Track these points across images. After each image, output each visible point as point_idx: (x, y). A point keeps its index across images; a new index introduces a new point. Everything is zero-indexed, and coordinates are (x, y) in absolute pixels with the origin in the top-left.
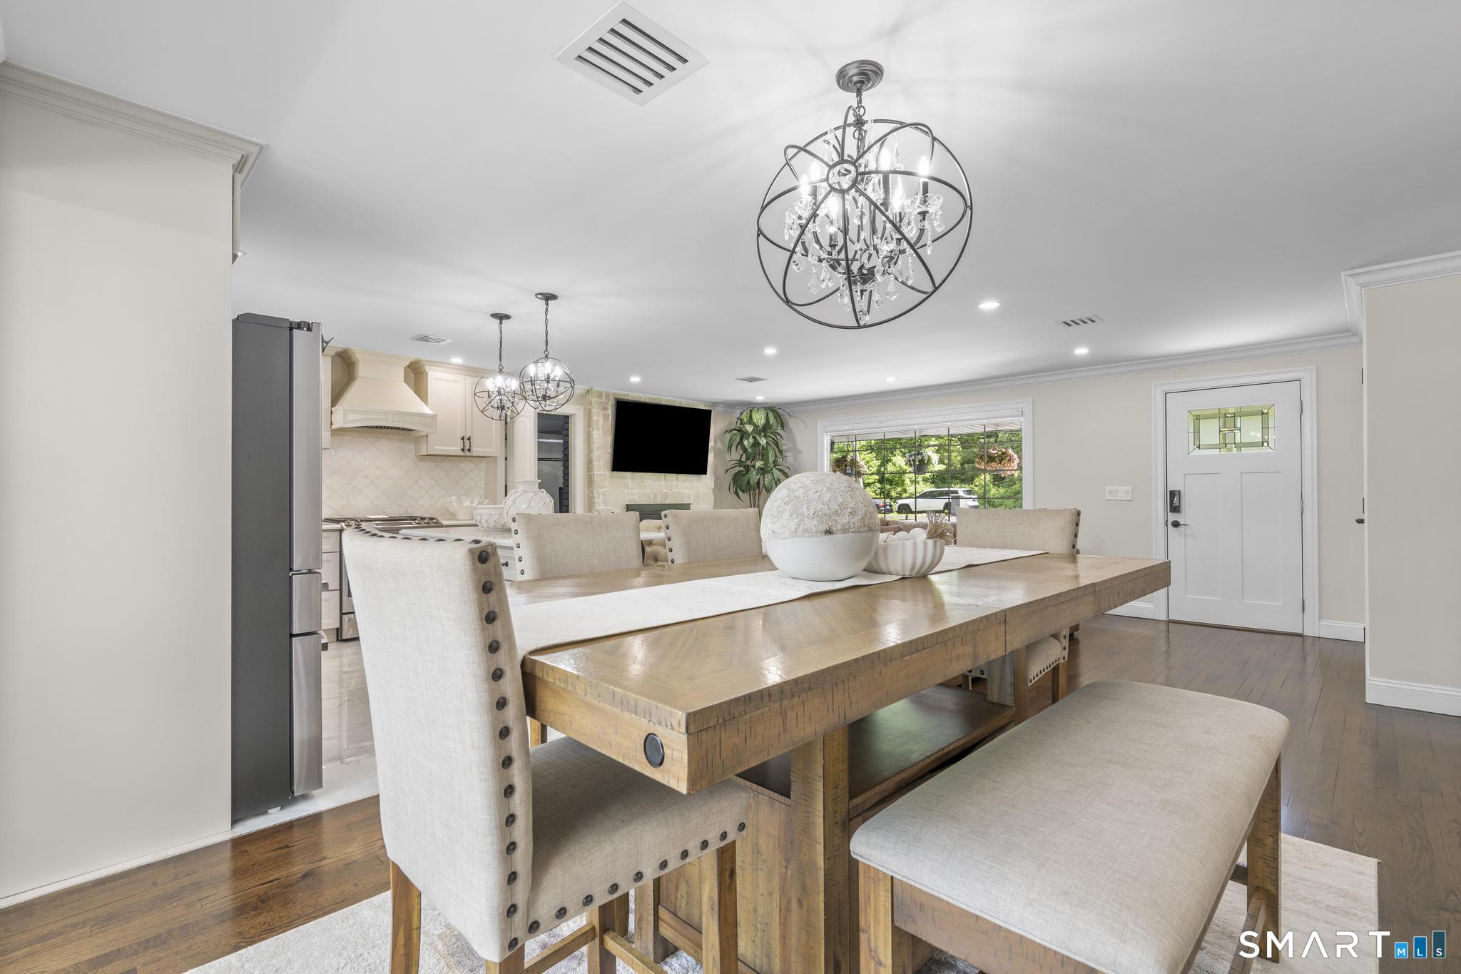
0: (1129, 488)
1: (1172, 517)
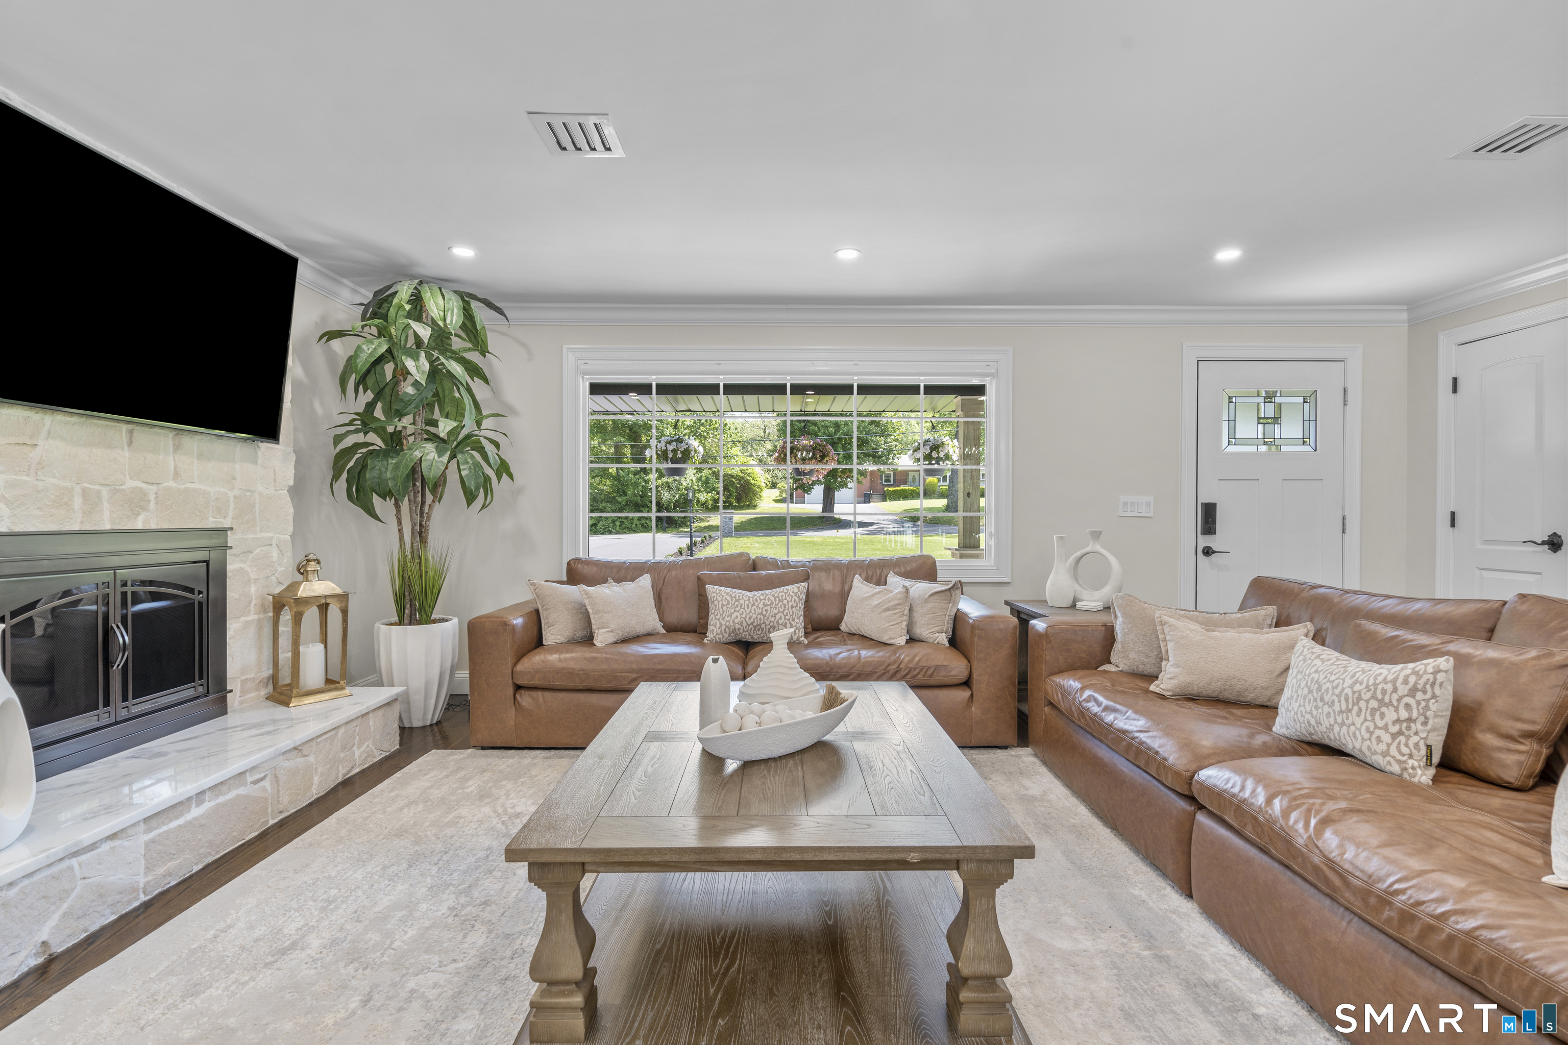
0: (1151, 499)
1: (1205, 541)
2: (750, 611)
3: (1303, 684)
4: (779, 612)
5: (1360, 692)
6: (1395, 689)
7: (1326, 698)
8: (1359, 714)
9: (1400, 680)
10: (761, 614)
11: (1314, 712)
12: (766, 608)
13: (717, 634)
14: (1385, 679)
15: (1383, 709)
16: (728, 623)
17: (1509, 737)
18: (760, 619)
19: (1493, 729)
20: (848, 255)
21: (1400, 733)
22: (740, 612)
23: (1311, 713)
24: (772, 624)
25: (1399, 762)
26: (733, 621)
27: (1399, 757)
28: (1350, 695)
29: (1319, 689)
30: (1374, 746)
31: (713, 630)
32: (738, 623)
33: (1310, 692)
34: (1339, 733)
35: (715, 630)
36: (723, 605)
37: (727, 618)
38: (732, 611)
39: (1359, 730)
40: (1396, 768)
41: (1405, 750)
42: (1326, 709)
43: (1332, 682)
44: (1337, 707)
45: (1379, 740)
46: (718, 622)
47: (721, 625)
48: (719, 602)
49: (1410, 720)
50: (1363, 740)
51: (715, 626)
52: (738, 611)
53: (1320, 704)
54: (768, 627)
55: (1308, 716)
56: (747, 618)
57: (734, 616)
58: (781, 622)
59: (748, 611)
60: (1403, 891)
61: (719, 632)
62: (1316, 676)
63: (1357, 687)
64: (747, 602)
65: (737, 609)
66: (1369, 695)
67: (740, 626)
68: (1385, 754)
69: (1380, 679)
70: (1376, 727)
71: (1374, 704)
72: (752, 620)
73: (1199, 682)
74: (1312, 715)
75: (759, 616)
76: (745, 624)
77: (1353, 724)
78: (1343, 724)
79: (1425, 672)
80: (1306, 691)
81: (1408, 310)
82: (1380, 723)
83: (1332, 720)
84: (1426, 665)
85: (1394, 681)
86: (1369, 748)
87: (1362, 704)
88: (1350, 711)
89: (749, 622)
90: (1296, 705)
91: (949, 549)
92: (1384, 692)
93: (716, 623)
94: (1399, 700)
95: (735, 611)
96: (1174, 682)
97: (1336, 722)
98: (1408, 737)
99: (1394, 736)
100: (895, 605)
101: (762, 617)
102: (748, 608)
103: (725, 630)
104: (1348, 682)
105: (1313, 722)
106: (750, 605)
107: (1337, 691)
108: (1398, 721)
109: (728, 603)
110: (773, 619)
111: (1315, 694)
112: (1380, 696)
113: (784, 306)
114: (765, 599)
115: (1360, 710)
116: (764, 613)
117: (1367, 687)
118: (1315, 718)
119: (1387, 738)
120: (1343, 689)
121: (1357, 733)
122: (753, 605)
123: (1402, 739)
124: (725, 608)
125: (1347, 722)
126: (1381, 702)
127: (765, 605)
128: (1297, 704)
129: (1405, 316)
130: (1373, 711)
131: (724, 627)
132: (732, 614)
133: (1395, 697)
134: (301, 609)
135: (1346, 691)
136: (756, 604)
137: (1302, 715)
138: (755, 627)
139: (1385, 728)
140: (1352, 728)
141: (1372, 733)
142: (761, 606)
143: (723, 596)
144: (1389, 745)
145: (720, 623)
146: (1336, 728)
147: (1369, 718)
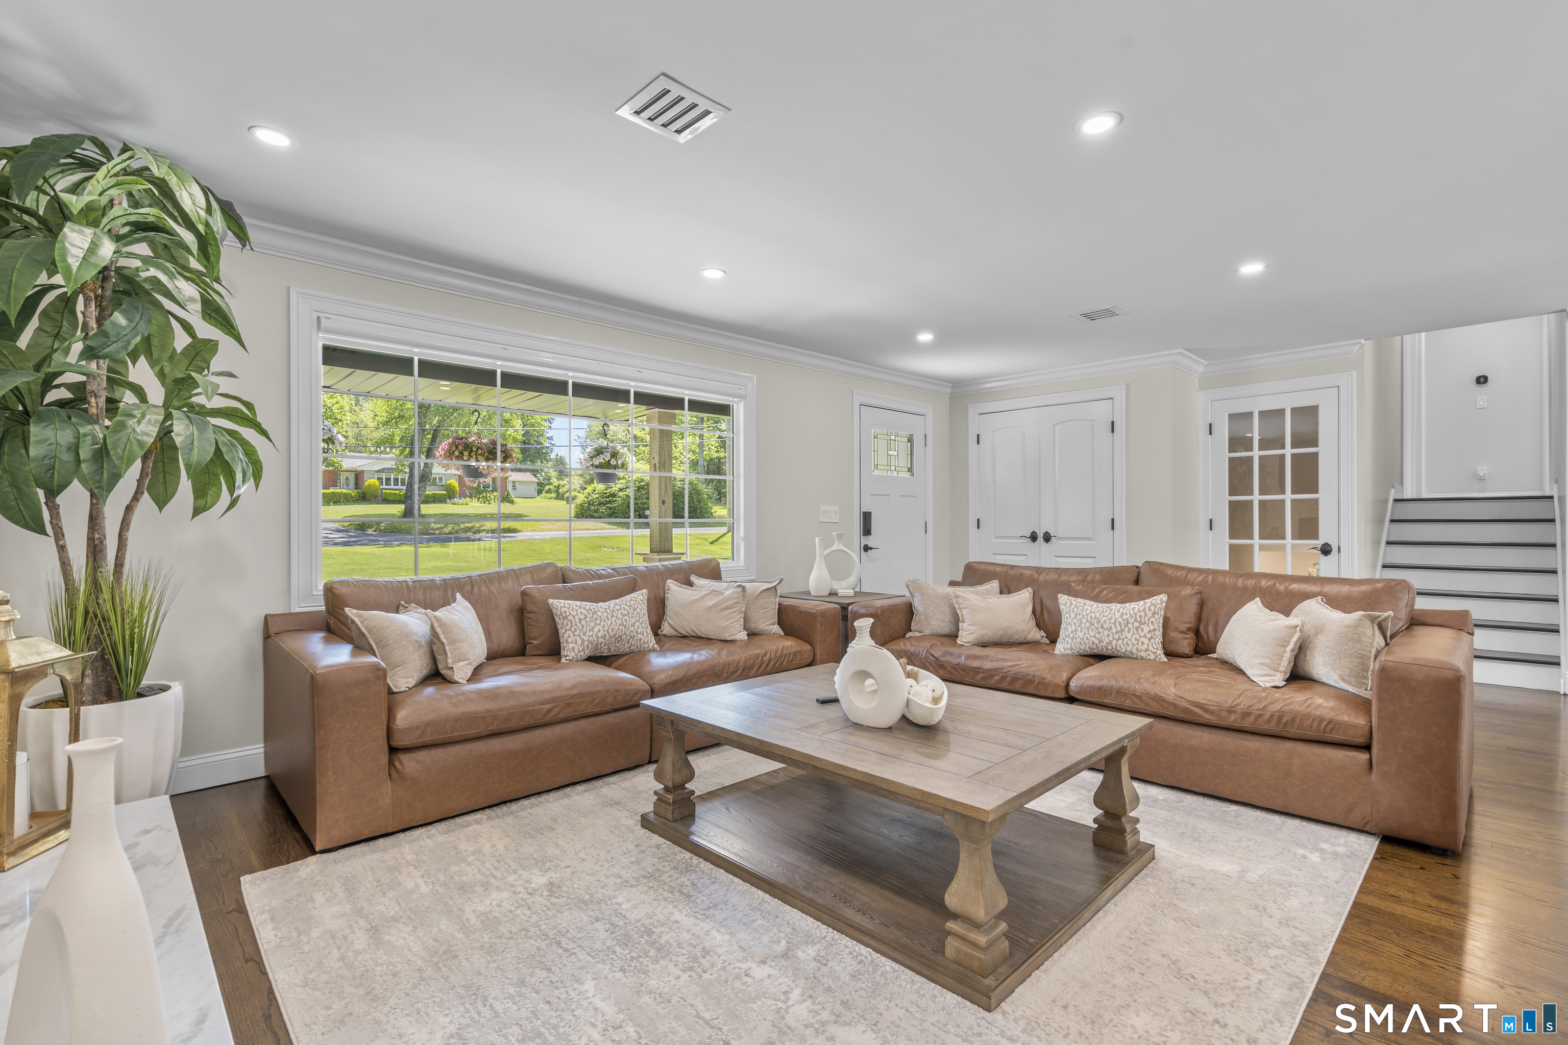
0: (837, 508)
1: (865, 541)
2: (612, 623)
3: (1084, 621)
4: (636, 621)
5: (1127, 619)
6: (1146, 615)
7: (1106, 626)
8: (1129, 631)
9: (1147, 610)
10: (622, 624)
11: (1097, 636)
12: (624, 618)
13: (579, 652)
14: (1139, 610)
15: (1142, 626)
16: (591, 638)
17: (1183, 632)
18: (622, 630)
19: (1176, 629)
20: (713, 274)
21: (1152, 638)
22: (602, 625)
23: (1095, 636)
24: (632, 633)
25: (1154, 653)
26: (596, 635)
27: (1154, 650)
28: (1122, 621)
29: (1099, 622)
30: (1140, 647)
31: (573, 648)
32: (601, 637)
33: (1092, 624)
34: (1116, 645)
35: (576, 647)
36: (580, 620)
37: (588, 633)
38: (593, 624)
39: (1131, 640)
40: (1153, 657)
41: (1155, 646)
42: (1106, 632)
43: (1107, 616)
44: (1114, 630)
45: (1143, 643)
46: (578, 638)
47: (583, 641)
48: (574, 617)
49: (1154, 630)
50: (1133, 645)
51: (576, 643)
52: (599, 624)
53: (1101, 630)
54: (628, 637)
55: (1093, 639)
56: (610, 631)
57: (596, 630)
58: (639, 631)
59: (609, 622)
60: (1240, 704)
61: (581, 649)
62: (1093, 615)
63: (1125, 617)
64: (605, 614)
65: (598, 622)
66: (1133, 620)
67: (603, 640)
68: (1146, 650)
69: (1136, 610)
70: (1140, 637)
71: (1137, 624)
72: (614, 632)
73: (988, 633)
74: (1096, 638)
75: (621, 627)
76: (607, 637)
77: (1126, 637)
78: (1119, 638)
79: (1157, 604)
80: (1088, 625)
81: (952, 387)
82: (1142, 634)
83: (1111, 638)
84: (1156, 600)
85: (1144, 610)
86: (1137, 649)
87: (1130, 626)
88: (1123, 631)
89: (612, 635)
90: (1081, 635)
91: (641, 554)
92: (1141, 617)
93: (576, 640)
94: (1148, 620)
95: (596, 624)
96: (974, 635)
97: (1114, 638)
98: (1155, 639)
99: (1149, 639)
100: (732, 604)
101: (623, 628)
102: (608, 620)
103: (587, 646)
104: (1118, 615)
105: (1096, 642)
106: (609, 616)
107: (1112, 621)
108: (1150, 631)
109: (586, 617)
110: (632, 629)
111: (1096, 625)
112: (1139, 620)
113: (578, 299)
114: (621, 609)
115: (1129, 629)
116: (625, 623)
117: (1131, 615)
118: (1099, 639)
119: (1146, 641)
120: (1116, 619)
121: (1129, 642)
122: (612, 616)
123: (1153, 640)
124: (583, 622)
125: (1122, 637)
126: (1140, 622)
127: (624, 615)
128: (1083, 633)
129: (949, 391)
130: (1137, 628)
131: (586, 643)
132: (593, 627)
133: (1146, 619)
134: (19, 689)
135: (1118, 620)
136: (615, 615)
137: (1087, 639)
138: (616, 639)
139: (1145, 636)
140: (1126, 640)
141: (1138, 640)
142: (620, 616)
143: (577, 610)
144: (1148, 645)
145: (581, 639)
146: (1114, 642)
147: (1135, 632)
